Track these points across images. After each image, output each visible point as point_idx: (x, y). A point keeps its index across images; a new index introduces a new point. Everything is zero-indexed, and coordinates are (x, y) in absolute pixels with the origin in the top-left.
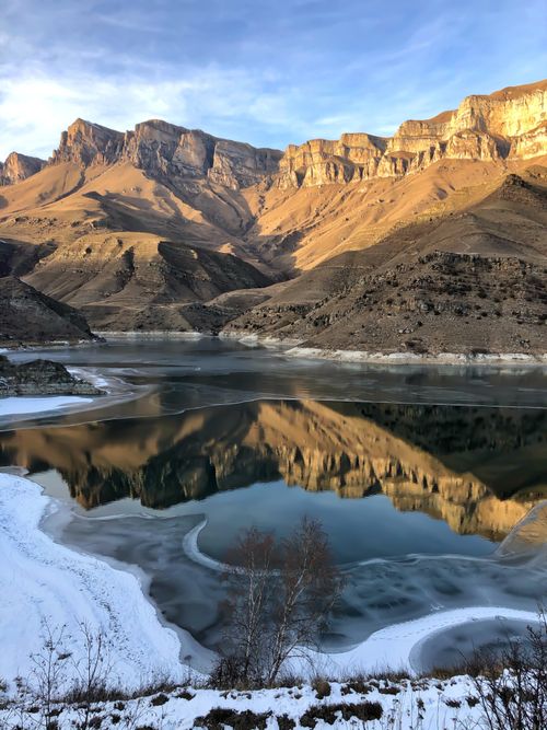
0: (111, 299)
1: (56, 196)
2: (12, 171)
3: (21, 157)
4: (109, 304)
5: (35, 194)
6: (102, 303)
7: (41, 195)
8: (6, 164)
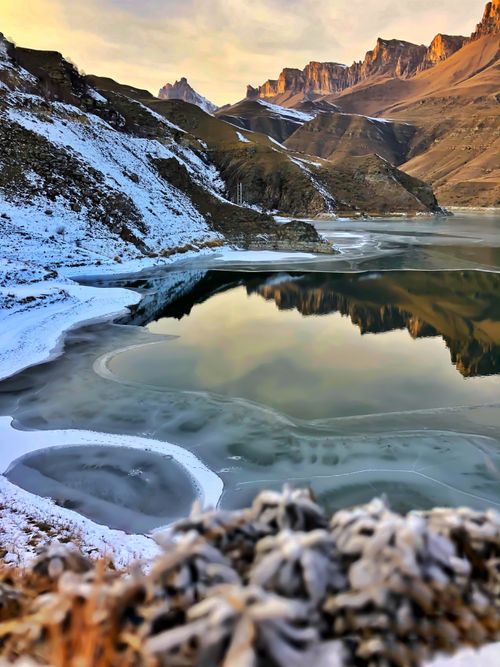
0: (491, 175)
1: (470, 73)
2: (434, 53)
3: (445, 38)
4: (488, 180)
5: (449, 74)
6: (481, 180)
7: (455, 75)
8: (430, 48)
